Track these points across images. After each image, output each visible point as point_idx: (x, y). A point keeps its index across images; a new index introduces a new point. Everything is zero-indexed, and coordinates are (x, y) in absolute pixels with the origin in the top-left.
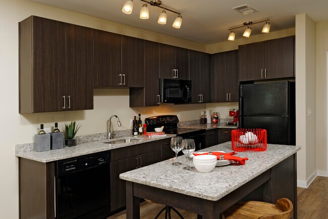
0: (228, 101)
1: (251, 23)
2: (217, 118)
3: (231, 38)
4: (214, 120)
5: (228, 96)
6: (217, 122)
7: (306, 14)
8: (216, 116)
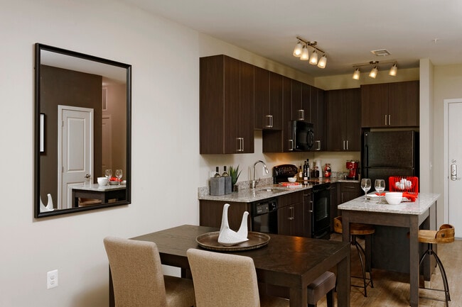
0: (346, 150)
1: (378, 62)
2: (330, 171)
3: (356, 77)
4: (327, 173)
5: (346, 144)
6: (330, 176)
7: (430, 60)
8: (328, 168)
